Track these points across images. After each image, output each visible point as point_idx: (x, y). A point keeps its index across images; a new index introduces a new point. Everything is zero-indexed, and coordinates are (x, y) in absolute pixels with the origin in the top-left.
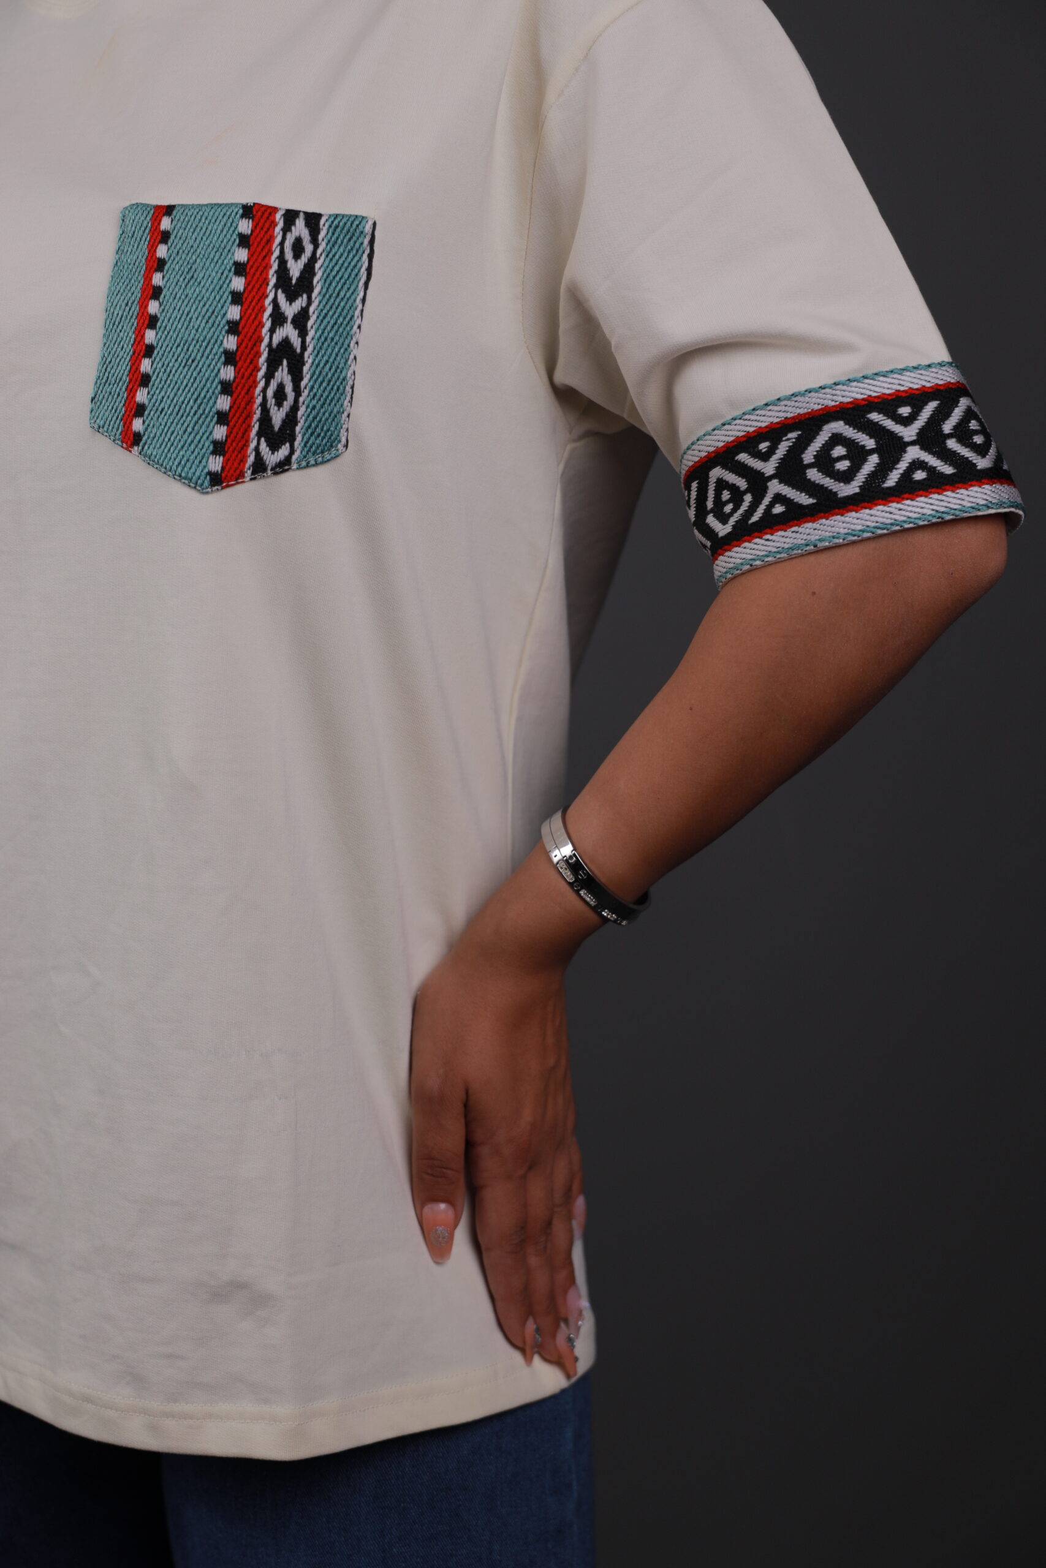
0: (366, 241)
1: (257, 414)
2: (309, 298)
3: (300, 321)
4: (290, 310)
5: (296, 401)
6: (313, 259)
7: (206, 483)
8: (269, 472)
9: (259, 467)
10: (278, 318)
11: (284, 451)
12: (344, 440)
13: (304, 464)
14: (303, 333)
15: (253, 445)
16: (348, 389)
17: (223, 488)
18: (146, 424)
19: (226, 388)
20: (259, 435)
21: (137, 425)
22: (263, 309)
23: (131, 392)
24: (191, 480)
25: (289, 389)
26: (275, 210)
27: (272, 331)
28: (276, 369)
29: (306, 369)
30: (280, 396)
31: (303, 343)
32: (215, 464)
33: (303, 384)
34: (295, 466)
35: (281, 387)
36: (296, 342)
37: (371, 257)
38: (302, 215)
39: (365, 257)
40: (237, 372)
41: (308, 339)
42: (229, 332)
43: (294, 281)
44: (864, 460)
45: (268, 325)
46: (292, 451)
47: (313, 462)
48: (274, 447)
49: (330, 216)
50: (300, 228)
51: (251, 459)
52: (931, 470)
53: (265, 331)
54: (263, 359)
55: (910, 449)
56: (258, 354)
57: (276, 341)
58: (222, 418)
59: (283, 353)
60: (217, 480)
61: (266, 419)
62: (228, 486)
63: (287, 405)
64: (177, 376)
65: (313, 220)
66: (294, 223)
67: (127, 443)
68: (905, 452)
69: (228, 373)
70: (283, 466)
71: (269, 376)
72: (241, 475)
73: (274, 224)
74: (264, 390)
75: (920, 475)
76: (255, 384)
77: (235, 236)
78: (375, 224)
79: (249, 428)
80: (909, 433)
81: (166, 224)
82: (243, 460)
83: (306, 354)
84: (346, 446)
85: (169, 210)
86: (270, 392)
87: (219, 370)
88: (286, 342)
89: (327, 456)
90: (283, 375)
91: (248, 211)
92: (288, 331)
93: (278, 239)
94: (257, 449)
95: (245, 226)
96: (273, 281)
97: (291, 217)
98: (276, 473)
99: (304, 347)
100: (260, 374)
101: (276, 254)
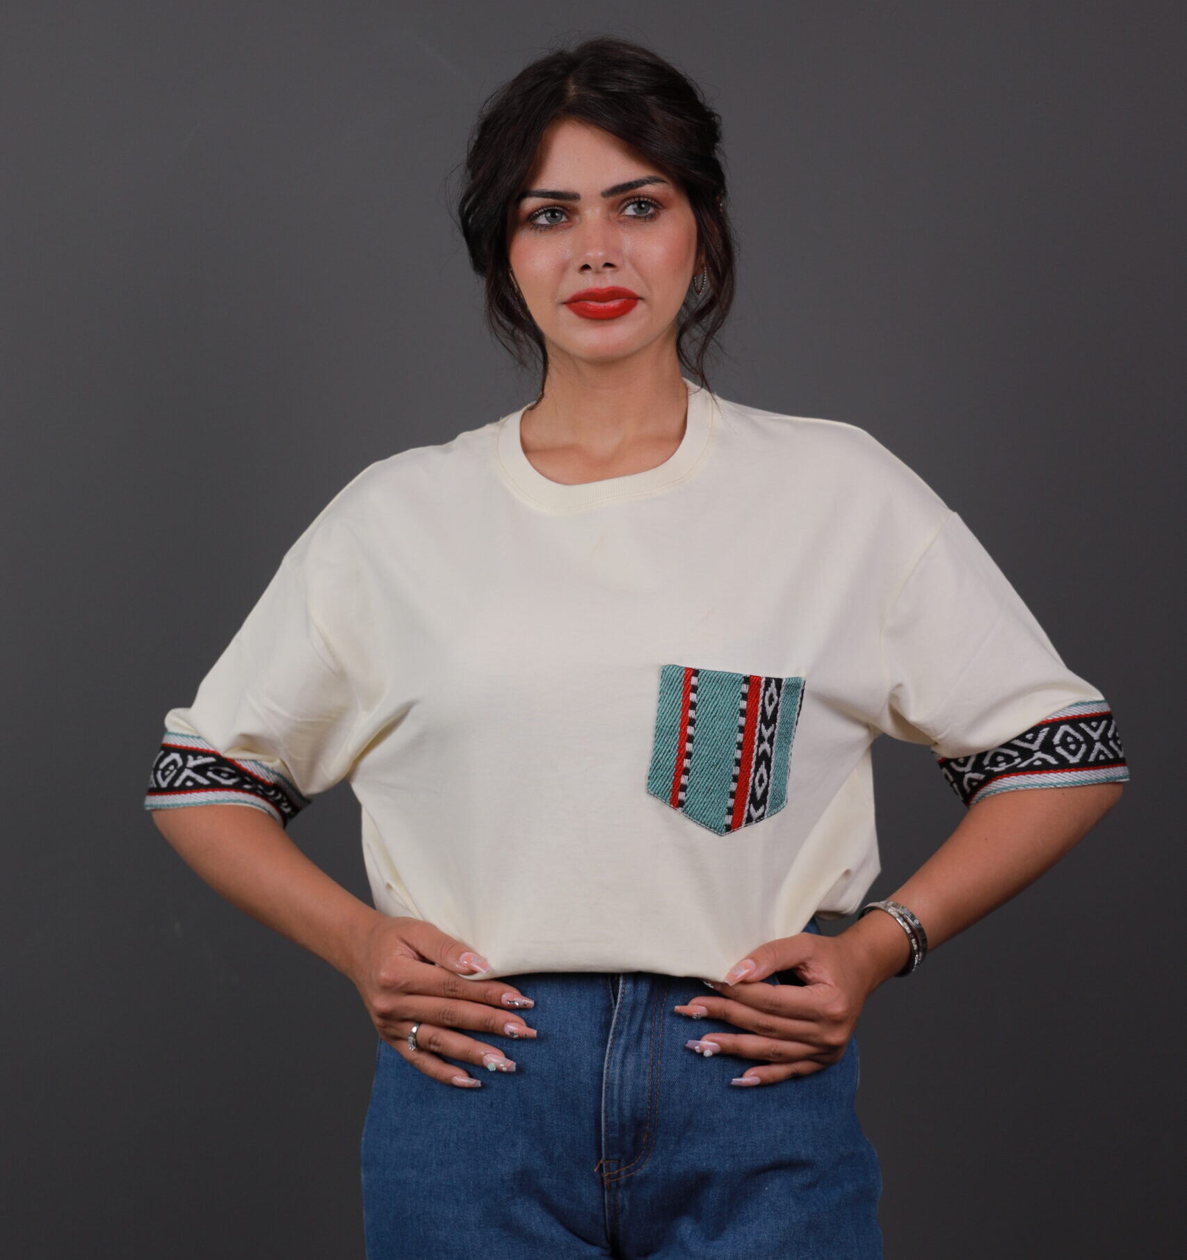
0: (800, 691)
1: (750, 791)
2: (775, 726)
3: (771, 739)
4: (766, 734)
5: (768, 782)
6: (777, 704)
7: (724, 830)
8: (754, 822)
9: (750, 820)
10: (761, 739)
11: (761, 810)
12: (786, 800)
13: (770, 815)
14: (771, 745)
15: (747, 808)
16: (789, 771)
17: (732, 832)
18: (688, 796)
19: (735, 779)
20: (750, 803)
21: (681, 796)
22: (754, 735)
23: (677, 777)
24: (715, 829)
25: (765, 776)
26: (760, 678)
27: (758, 746)
28: (760, 767)
29: (772, 764)
30: (761, 781)
31: (772, 751)
32: (729, 820)
33: (771, 772)
34: (765, 817)
35: (762, 776)
36: (769, 750)
37: (802, 699)
38: (773, 680)
39: (799, 699)
40: (741, 770)
41: (774, 748)
42: (738, 748)
43: (769, 718)
44: (1080, 746)
45: (757, 743)
46: (765, 808)
47: (773, 813)
48: (757, 809)
49: (786, 679)
50: (773, 688)
51: (745, 816)
52: (1105, 756)
53: (755, 747)
54: (754, 762)
55: (1096, 743)
56: (751, 759)
57: (760, 752)
58: (732, 795)
59: (763, 758)
60: (729, 828)
61: (754, 793)
62: (734, 831)
63: (764, 785)
64: (707, 771)
65: (779, 681)
66: (770, 686)
67: (674, 805)
68: (1095, 745)
69: (737, 771)
70: (761, 817)
71: (756, 771)
72: (740, 825)
73: (760, 686)
74: (754, 779)
75: (1102, 757)
76: (750, 775)
77: (739, 694)
78: (805, 682)
79: (746, 798)
80: (1096, 735)
81: (694, 681)
82: (742, 817)
83: (773, 757)
84: (787, 802)
85: (696, 673)
86: (757, 780)
87: (732, 769)
88: (764, 752)
89: (779, 808)
90: (763, 769)
91: (747, 680)
92: (766, 746)
93: (761, 695)
94: (749, 810)
95: (745, 688)
96: (759, 718)
97: (768, 681)
98: (757, 822)
99: (771, 754)
100: (752, 770)
101: (761, 703)
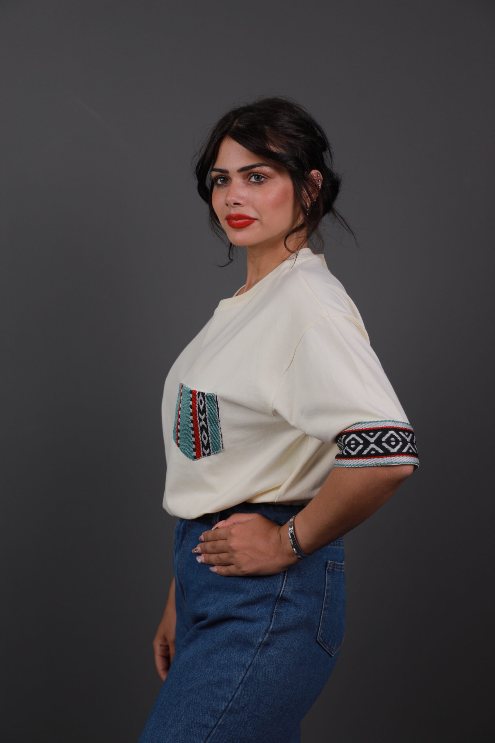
0: (215, 400)
1: (201, 442)
2: (206, 414)
3: (205, 420)
4: (203, 417)
5: (208, 439)
6: (205, 405)
7: (193, 458)
8: (206, 456)
9: (204, 454)
10: (200, 420)
11: (208, 450)
12: (222, 447)
13: (214, 453)
14: (206, 423)
15: (201, 449)
16: (220, 435)
17: (197, 459)
19: (193, 436)
20: (202, 447)
21: (179, 441)
22: (197, 417)
23: (177, 433)
24: (190, 457)
25: (206, 435)
26: (196, 391)
27: (200, 423)
28: (203, 431)
29: (209, 431)
30: (205, 438)
31: (207, 425)
32: (194, 454)
33: (209, 435)
34: (212, 453)
35: (204, 436)
36: (205, 425)
37: (217, 404)
38: (201, 393)
40: (195, 432)
41: (208, 424)
42: (191, 422)
43: (202, 410)
44: (359, 446)
45: (198, 421)
46: (211, 450)
47: (216, 452)
48: (206, 450)
49: (207, 393)
50: (201, 397)
51: (202, 452)
52: (376, 451)
54: (199, 429)
55: (371, 444)
56: (198, 428)
57: (201, 425)
58: (194, 443)
59: (203, 427)
60: (195, 458)
61: (203, 443)
62: (198, 459)
64: (184, 431)
65: (203, 395)
66: (200, 395)
67: (177, 445)
68: (370, 445)
69: (193, 432)
70: (209, 454)
71: (201, 433)
72: (201, 456)
73: (196, 395)
74: (201, 437)
75: (373, 452)
76: (199, 435)
77: (189, 398)
78: (216, 396)
79: (200, 445)
80: (372, 440)
82: (200, 453)
83: (208, 428)
87: (191, 432)
88: (203, 425)
89: (219, 451)
90: (204, 433)
91: (191, 392)
92: (203, 423)
93: (197, 400)
94: (202, 450)
95: (191, 396)
96: (197, 410)
97: (199, 393)
98: (208, 456)
99: (207, 427)
100: (200, 433)
101: (197, 403)
